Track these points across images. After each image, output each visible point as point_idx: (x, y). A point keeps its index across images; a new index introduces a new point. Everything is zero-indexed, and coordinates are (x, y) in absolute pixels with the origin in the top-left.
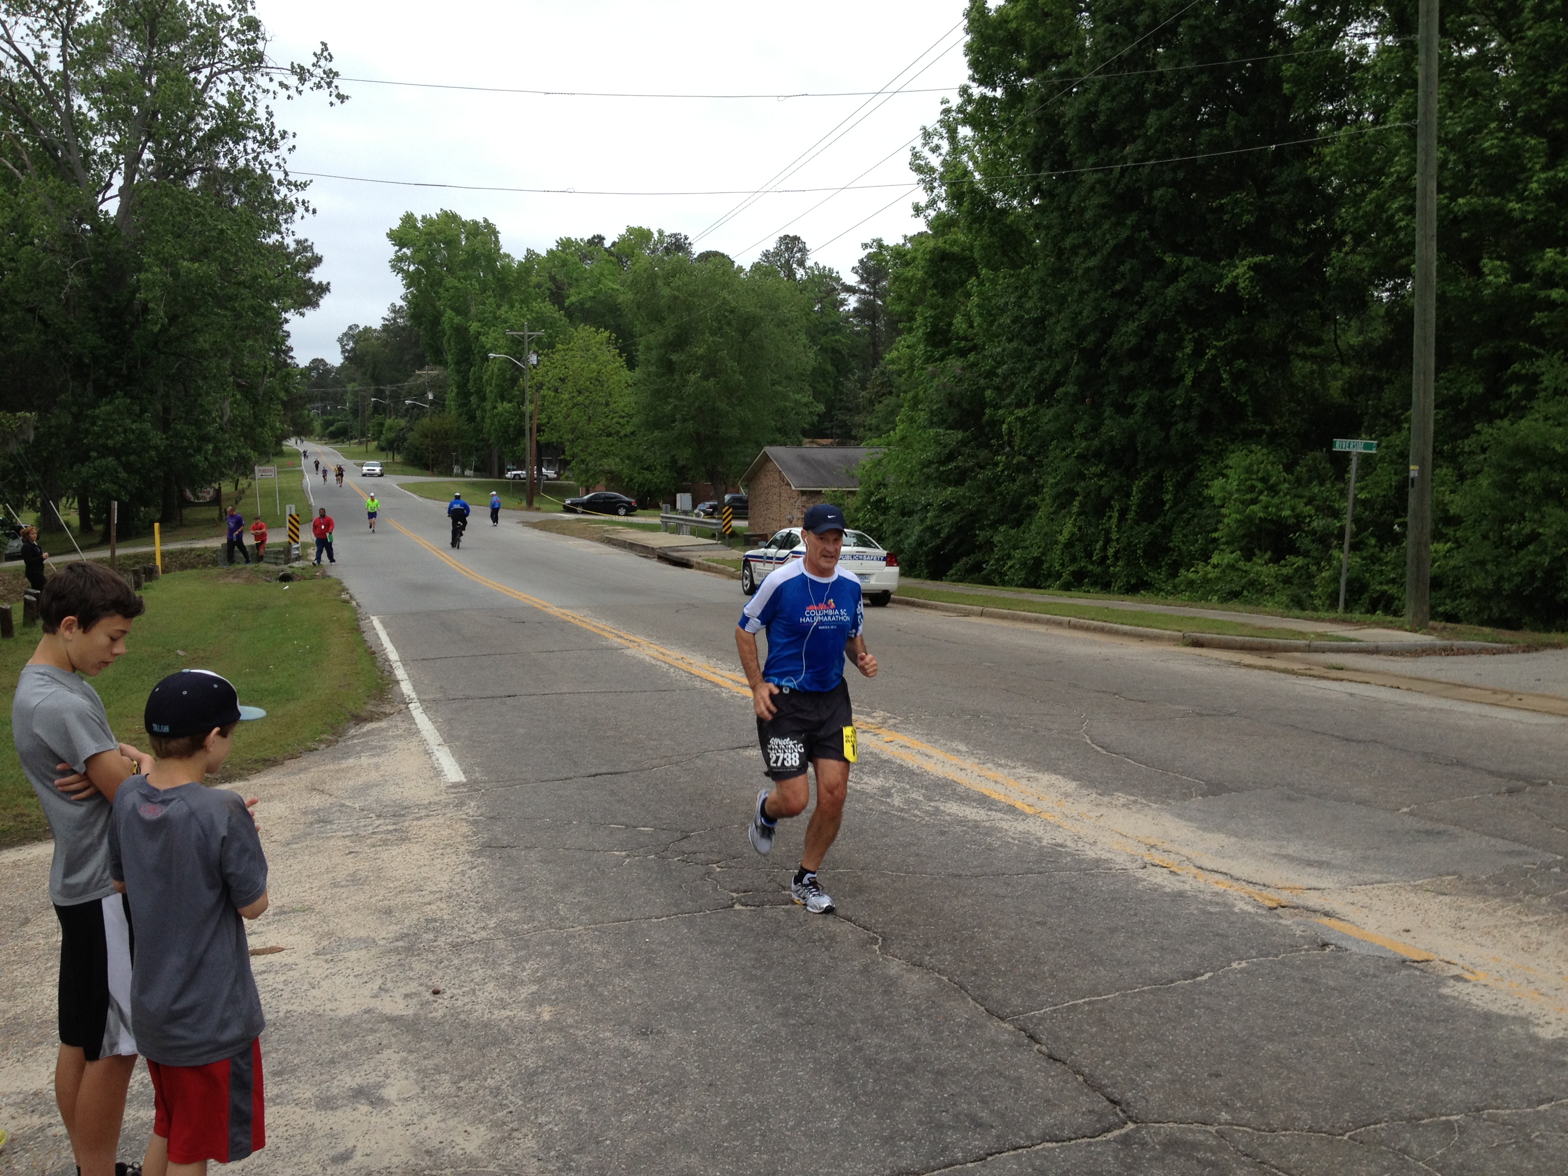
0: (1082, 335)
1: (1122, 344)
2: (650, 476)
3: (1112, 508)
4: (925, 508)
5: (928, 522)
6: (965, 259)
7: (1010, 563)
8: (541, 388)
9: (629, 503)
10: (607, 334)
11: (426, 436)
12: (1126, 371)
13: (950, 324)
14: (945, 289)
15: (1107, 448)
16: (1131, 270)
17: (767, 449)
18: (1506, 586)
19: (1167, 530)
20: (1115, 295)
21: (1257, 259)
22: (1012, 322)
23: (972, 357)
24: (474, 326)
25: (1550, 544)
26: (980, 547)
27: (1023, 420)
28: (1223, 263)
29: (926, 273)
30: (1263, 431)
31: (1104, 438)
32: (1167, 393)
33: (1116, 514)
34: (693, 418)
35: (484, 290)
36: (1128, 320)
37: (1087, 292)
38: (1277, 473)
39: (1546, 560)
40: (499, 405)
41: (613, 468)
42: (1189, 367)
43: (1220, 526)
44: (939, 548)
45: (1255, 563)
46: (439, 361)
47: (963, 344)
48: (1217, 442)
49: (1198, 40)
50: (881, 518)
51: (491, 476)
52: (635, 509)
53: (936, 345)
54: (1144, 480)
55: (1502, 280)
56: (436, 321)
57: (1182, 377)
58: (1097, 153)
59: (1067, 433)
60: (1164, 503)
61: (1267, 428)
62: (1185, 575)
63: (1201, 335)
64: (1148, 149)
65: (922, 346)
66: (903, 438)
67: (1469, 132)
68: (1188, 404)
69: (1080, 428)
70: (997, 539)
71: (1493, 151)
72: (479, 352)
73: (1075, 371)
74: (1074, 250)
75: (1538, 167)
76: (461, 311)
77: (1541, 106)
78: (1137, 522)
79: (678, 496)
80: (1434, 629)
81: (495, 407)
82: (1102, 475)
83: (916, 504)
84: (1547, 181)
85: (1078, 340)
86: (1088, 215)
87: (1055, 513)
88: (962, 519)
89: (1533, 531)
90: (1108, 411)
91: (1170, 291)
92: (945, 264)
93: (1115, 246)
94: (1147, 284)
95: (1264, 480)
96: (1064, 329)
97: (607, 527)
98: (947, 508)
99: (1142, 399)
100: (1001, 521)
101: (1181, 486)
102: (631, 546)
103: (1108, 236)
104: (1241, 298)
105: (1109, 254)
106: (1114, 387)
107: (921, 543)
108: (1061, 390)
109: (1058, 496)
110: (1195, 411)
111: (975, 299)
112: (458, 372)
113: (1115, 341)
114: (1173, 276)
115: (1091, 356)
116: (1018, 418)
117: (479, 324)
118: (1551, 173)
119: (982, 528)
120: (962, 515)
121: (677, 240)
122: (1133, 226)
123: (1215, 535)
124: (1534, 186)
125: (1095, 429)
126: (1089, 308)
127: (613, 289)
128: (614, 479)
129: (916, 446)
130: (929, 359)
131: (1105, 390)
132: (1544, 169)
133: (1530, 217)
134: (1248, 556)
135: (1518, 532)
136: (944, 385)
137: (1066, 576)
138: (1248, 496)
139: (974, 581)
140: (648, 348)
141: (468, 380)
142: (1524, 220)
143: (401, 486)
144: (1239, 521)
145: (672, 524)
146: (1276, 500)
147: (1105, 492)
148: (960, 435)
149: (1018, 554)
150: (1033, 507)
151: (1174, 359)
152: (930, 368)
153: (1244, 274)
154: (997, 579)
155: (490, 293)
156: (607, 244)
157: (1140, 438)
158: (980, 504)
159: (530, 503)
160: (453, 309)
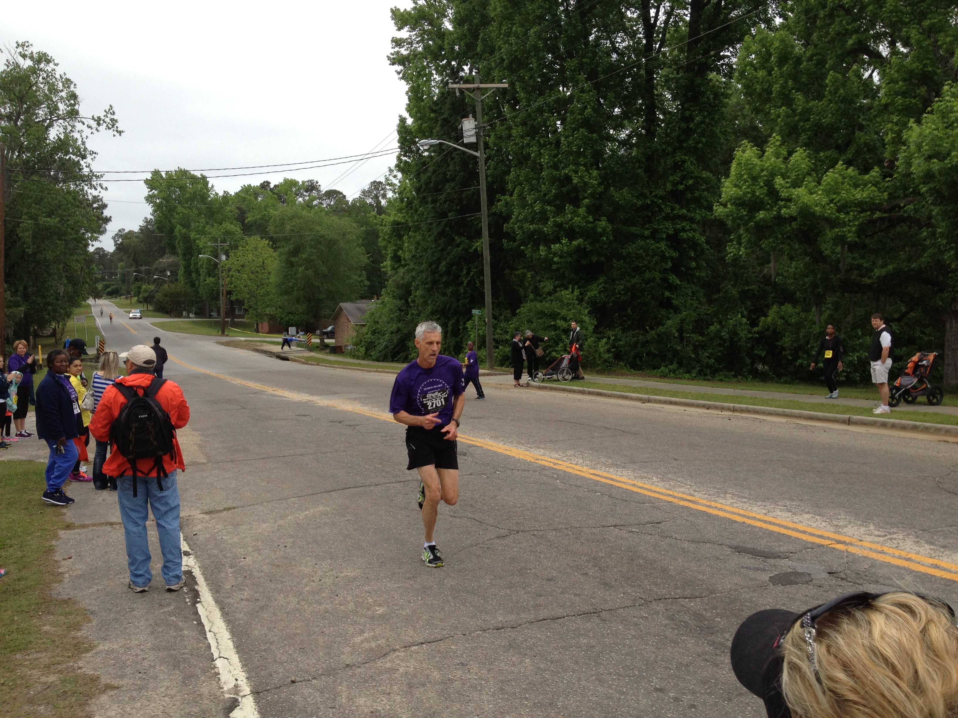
8: (230, 271)
10: (267, 242)
11: (166, 296)
14: (401, 237)
15: (439, 309)
17: (341, 304)
24: (193, 235)
32: (458, 288)
34: (302, 289)
35: (199, 215)
36: (444, 260)
40: (207, 279)
41: (272, 313)
46: (174, 252)
50: (373, 337)
51: (205, 317)
55: (544, 253)
56: (172, 230)
60: (460, 329)
69: (430, 301)
72: (196, 249)
75: (551, 216)
76: (186, 225)
85: (430, 267)
91: (457, 251)
93: (438, 233)
94: (449, 247)
96: (426, 263)
97: (259, 344)
98: (396, 332)
99: (449, 291)
102: (266, 352)
103: (436, 229)
112: (185, 260)
113: (440, 268)
115: (434, 273)
117: (195, 233)
121: (312, 184)
124: (550, 223)
127: (273, 213)
131: (440, 286)
133: (550, 233)
136: (398, 280)
141: (190, 264)
143: (152, 324)
151: (460, 275)
152: (393, 272)
155: (203, 216)
156: (272, 186)
157: (448, 305)
159: (223, 332)
160: (181, 225)
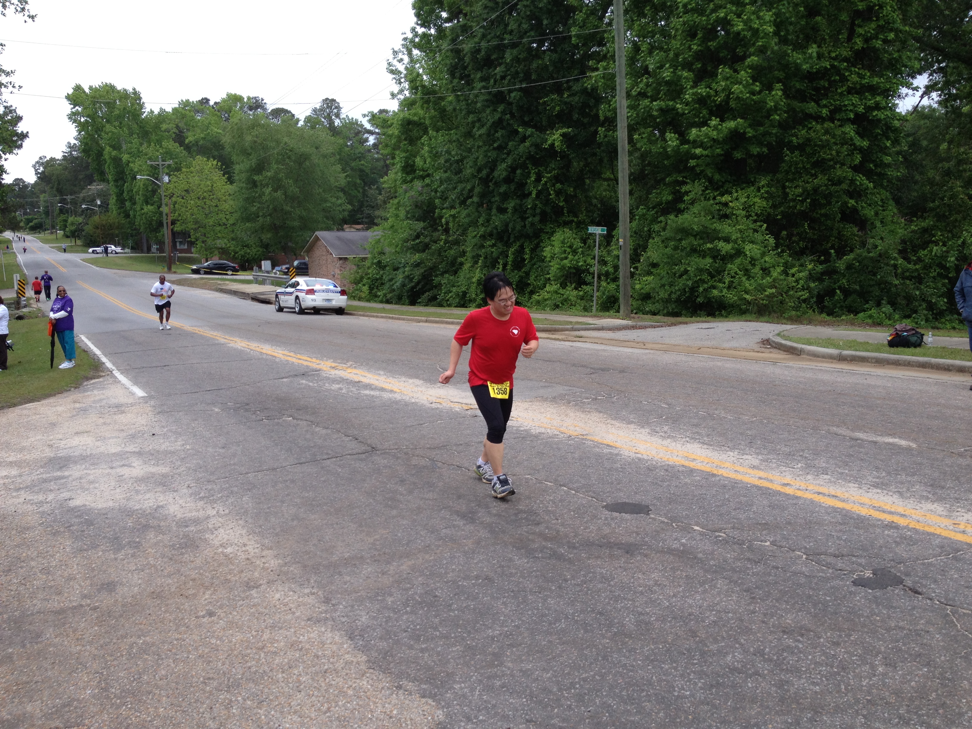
0: (479, 170)
1: (500, 175)
2: (249, 251)
3: (499, 263)
4: (404, 267)
5: (406, 273)
6: (421, 124)
7: (450, 295)
8: (172, 196)
9: (234, 267)
10: (215, 162)
11: (97, 228)
12: (502, 189)
13: (414, 162)
14: (412, 141)
15: (495, 231)
16: (502, 136)
17: (317, 233)
18: (673, 296)
19: (527, 274)
20: (494, 149)
21: (565, 130)
22: (446, 162)
23: (427, 181)
24: (125, 157)
25: (692, 275)
26: (436, 287)
27: (454, 216)
28: (548, 132)
29: (400, 132)
30: (573, 221)
31: (493, 226)
32: (524, 201)
33: (501, 267)
34: (270, 215)
35: (131, 134)
36: (502, 162)
37: (481, 147)
38: (577, 243)
39: (690, 283)
40: (145, 207)
41: (224, 246)
42: (534, 187)
43: (550, 272)
44: (413, 288)
45: (567, 290)
46: (104, 180)
47: (421, 173)
48: (551, 227)
49: (528, 13)
50: (381, 272)
51: (142, 252)
52: (237, 271)
53: (408, 173)
54: (515, 248)
55: (675, 144)
56: (100, 154)
57: (530, 194)
58: (482, 72)
59: (474, 223)
60: (524, 260)
61: (575, 220)
62: (535, 297)
63: (539, 170)
64: (508, 70)
65: (400, 174)
66: (392, 227)
67: (658, 68)
68: (534, 207)
69: (481, 221)
70: (442, 282)
71: (668, 79)
72: (129, 174)
73: (477, 190)
74: (473, 123)
75: (689, 87)
76: (116, 147)
77: (689, 56)
78: (512, 271)
79: (263, 262)
80: (634, 318)
81: (142, 209)
82: (493, 245)
83: (400, 263)
84: (693, 94)
85: (478, 173)
86: (479, 105)
87: (472, 266)
88: (425, 271)
89: (685, 269)
90: (494, 211)
91: (522, 148)
92: (410, 126)
93: (493, 122)
94: (510, 143)
95: (570, 247)
96: (471, 167)
97: (219, 282)
98: (417, 265)
99: (511, 205)
100: (446, 272)
101: (533, 250)
102: (235, 293)
103: (489, 117)
104: (557, 151)
105: (490, 127)
106: (497, 198)
107: (403, 285)
108: (469, 201)
109: (473, 257)
110: (538, 211)
111: (426, 148)
112: (117, 186)
113: (496, 174)
114: (524, 139)
115: (485, 181)
116: (451, 216)
117: (128, 156)
118: (695, 90)
119: (436, 276)
120: (425, 269)
121: (257, 101)
122: (502, 112)
123: (548, 276)
124: (687, 96)
125: (488, 221)
126: (482, 156)
127: (217, 133)
128: (224, 252)
129: (400, 231)
130: (405, 182)
131: (493, 200)
132: (692, 87)
133: (686, 112)
134: (563, 285)
135: (679, 270)
136: (412, 196)
137: (479, 301)
138: (563, 256)
139: (433, 306)
140: (241, 172)
141: (123, 191)
142: (684, 114)
143: (83, 260)
144: (558, 268)
145: (260, 279)
146: (576, 257)
147: (495, 255)
148: (421, 224)
149: (454, 289)
150: (462, 264)
151: (526, 183)
152: (404, 187)
153: (558, 138)
154: (445, 304)
155: (135, 136)
156: (212, 103)
157: (511, 225)
158: (435, 263)
159: (170, 269)
160: (110, 146)
